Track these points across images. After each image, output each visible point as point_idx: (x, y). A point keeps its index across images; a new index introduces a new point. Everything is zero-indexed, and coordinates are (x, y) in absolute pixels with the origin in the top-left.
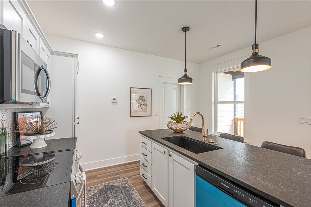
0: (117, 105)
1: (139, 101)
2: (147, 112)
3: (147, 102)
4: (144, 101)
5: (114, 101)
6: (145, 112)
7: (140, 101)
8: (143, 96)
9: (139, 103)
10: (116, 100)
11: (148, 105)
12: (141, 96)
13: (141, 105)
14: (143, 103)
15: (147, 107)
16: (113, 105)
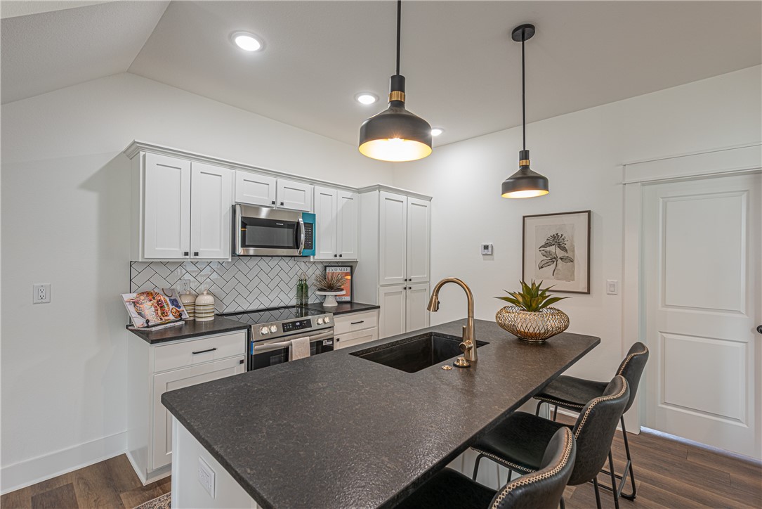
0: (493, 259)
1: (548, 249)
2: (573, 280)
3: (573, 251)
4: (564, 249)
5: (486, 251)
6: (568, 280)
7: (552, 249)
8: (560, 234)
9: (546, 254)
10: (490, 249)
11: (576, 261)
12: (554, 237)
13: (554, 259)
14: (560, 253)
15: (573, 267)
16: (484, 259)
